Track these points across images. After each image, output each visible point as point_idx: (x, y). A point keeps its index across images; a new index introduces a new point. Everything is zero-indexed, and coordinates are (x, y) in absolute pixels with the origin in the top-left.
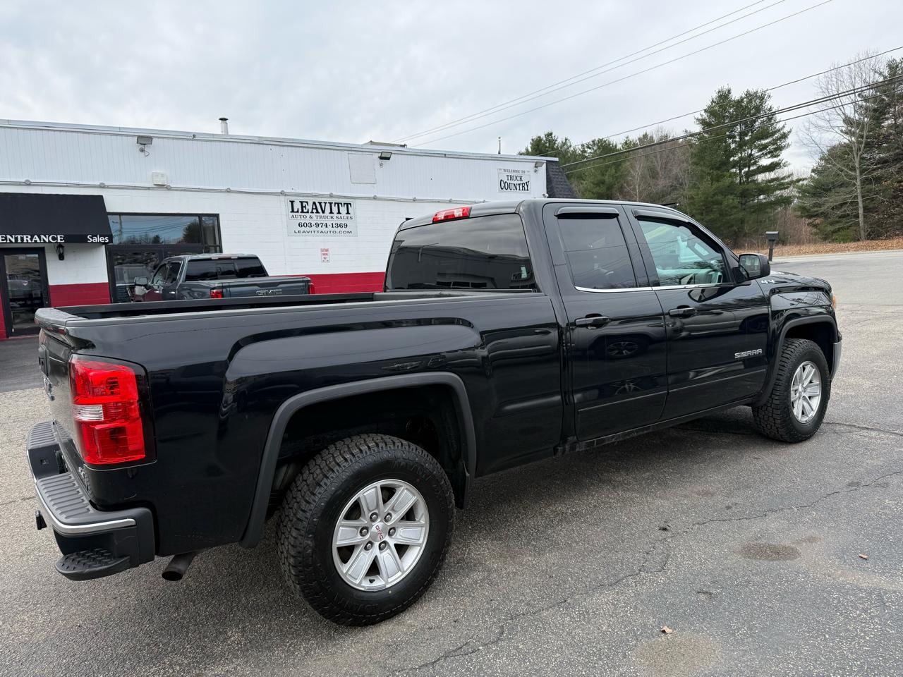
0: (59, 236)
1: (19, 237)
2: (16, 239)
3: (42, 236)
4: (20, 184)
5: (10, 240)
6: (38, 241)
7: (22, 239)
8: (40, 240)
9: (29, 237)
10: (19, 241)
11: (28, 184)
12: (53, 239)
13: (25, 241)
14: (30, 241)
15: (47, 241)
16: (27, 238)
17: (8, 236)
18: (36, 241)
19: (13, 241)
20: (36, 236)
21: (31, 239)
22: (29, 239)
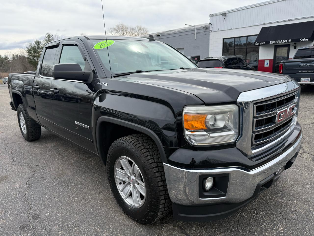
0: (289, 40)
1: (276, 41)
2: (275, 42)
3: (284, 40)
4: (286, 21)
5: (273, 43)
6: (282, 42)
7: (277, 42)
8: (283, 42)
9: (279, 41)
10: (276, 43)
11: (289, 20)
12: (288, 41)
13: (278, 43)
14: (279, 43)
15: (285, 42)
16: (278, 42)
17: (273, 41)
18: (281, 43)
19: (274, 43)
20: (282, 41)
21: (280, 42)
22: (279, 42)
